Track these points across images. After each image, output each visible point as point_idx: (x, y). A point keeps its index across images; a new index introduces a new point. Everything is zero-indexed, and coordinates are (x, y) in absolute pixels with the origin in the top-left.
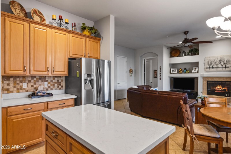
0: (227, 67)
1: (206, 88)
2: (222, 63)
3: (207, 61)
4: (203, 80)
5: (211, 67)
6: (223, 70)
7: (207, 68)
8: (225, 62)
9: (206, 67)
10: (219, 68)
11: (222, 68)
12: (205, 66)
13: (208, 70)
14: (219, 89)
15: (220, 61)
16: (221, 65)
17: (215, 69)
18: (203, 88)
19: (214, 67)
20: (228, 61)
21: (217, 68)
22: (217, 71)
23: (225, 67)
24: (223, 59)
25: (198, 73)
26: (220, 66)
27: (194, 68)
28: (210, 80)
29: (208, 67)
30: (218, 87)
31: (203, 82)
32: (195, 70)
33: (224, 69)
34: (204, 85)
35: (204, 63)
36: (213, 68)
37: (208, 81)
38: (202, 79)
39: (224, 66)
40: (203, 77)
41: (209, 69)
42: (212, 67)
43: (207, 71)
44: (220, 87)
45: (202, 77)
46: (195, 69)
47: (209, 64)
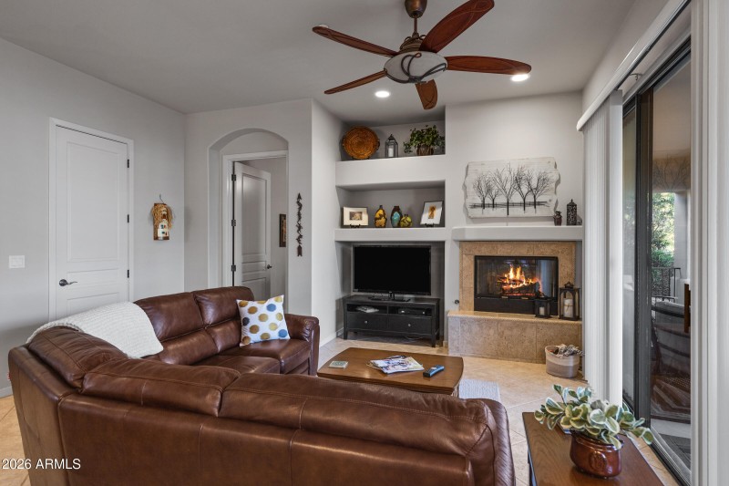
0: (539, 204)
1: (472, 286)
2: (525, 189)
3: (473, 177)
4: (462, 254)
5: (488, 201)
6: (527, 215)
7: (474, 206)
8: (534, 184)
9: (470, 201)
10: (514, 205)
11: (524, 205)
12: (466, 196)
13: (478, 212)
14: (515, 281)
15: (518, 180)
16: (521, 193)
17: (501, 212)
18: (461, 287)
19: (497, 201)
20: (543, 180)
21: (508, 205)
22: (508, 219)
23: (535, 204)
24: (526, 172)
25: (442, 224)
26: (517, 198)
27: (428, 206)
28: (485, 251)
29: (479, 201)
30: (512, 275)
31: (462, 259)
32: (431, 216)
33: (530, 211)
34: (465, 273)
35: (465, 187)
36: (494, 205)
37: (476, 258)
38: (457, 250)
39: (530, 199)
40: (463, 243)
41: (481, 209)
42: (491, 202)
43: (474, 220)
44: (518, 276)
45: (456, 241)
46: (433, 209)
47: (480, 192)
